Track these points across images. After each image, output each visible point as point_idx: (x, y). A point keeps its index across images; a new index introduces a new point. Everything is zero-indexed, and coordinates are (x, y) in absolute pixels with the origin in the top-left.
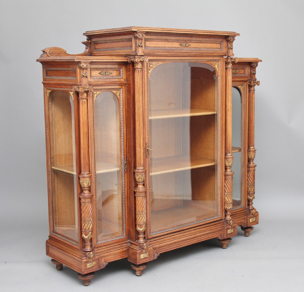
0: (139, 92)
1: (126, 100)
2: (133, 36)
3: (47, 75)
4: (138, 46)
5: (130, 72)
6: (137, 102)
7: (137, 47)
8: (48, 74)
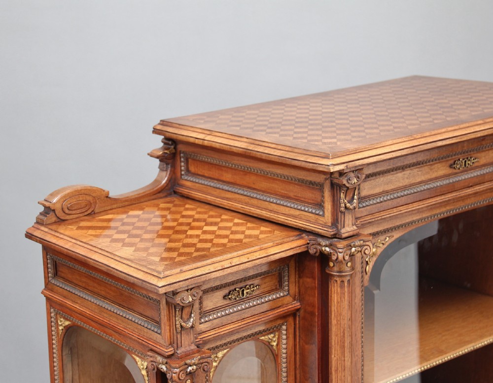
0: (344, 343)
1: (298, 356)
2: (326, 179)
3: (56, 274)
4: (343, 209)
5: (314, 279)
6: (336, 370)
7: (341, 212)
8: (59, 273)
